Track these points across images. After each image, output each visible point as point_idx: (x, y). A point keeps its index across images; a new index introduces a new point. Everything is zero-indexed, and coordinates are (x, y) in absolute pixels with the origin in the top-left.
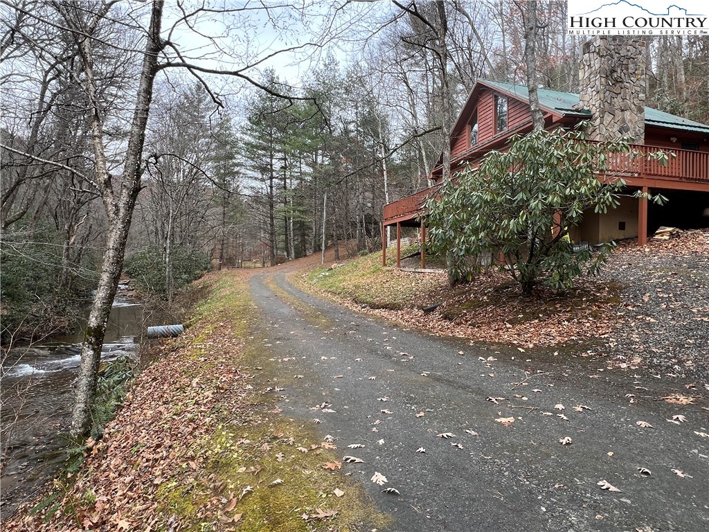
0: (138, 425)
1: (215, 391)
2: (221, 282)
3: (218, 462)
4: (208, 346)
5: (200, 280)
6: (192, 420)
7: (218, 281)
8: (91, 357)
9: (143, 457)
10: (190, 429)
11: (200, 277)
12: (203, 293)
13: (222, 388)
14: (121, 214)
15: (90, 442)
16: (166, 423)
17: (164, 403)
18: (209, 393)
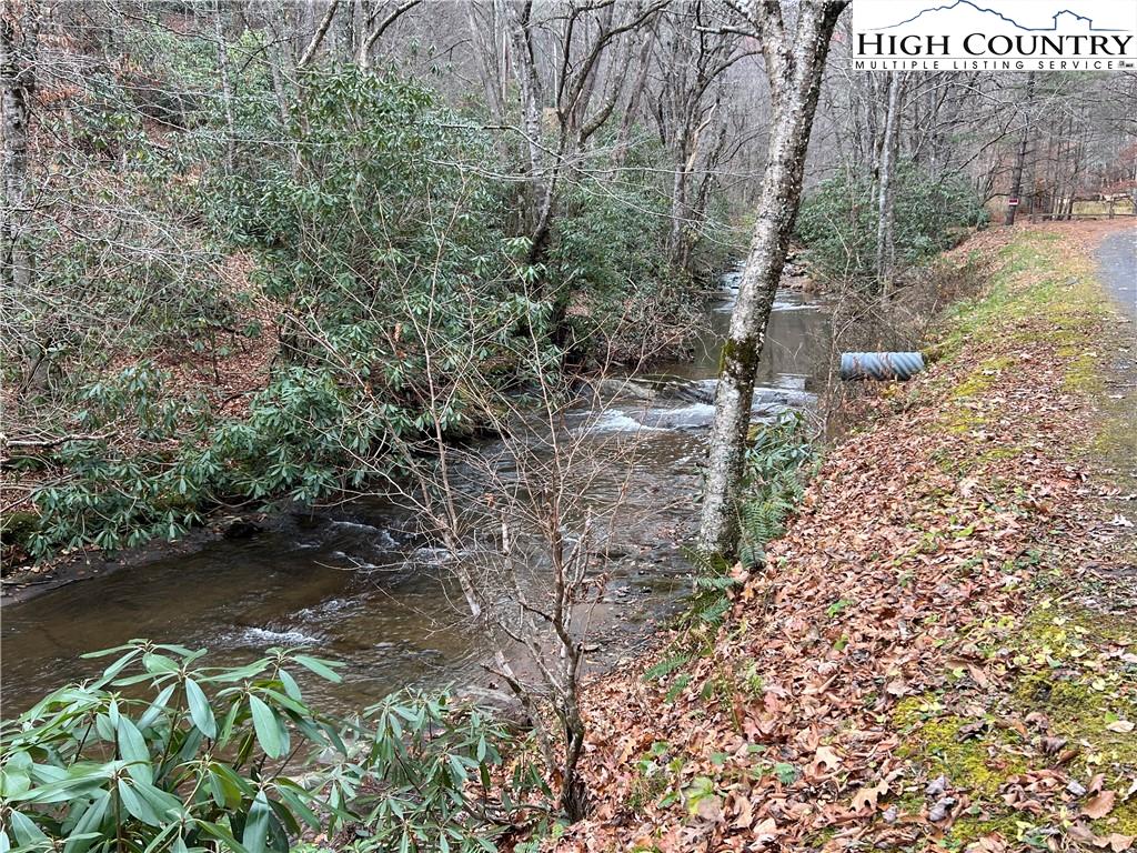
0: (838, 558)
1: (1025, 515)
2: (1016, 255)
3: (1048, 688)
4: (992, 407)
5: (959, 250)
6: (968, 574)
7: (1008, 251)
8: (735, 403)
9: (853, 630)
10: (964, 592)
11: (960, 243)
12: (968, 282)
13: (1043, 511)
14: (799, 76)
15: (739, 573)
16: (901, 567)
17: (895, 522)
18: (1008, 518)
